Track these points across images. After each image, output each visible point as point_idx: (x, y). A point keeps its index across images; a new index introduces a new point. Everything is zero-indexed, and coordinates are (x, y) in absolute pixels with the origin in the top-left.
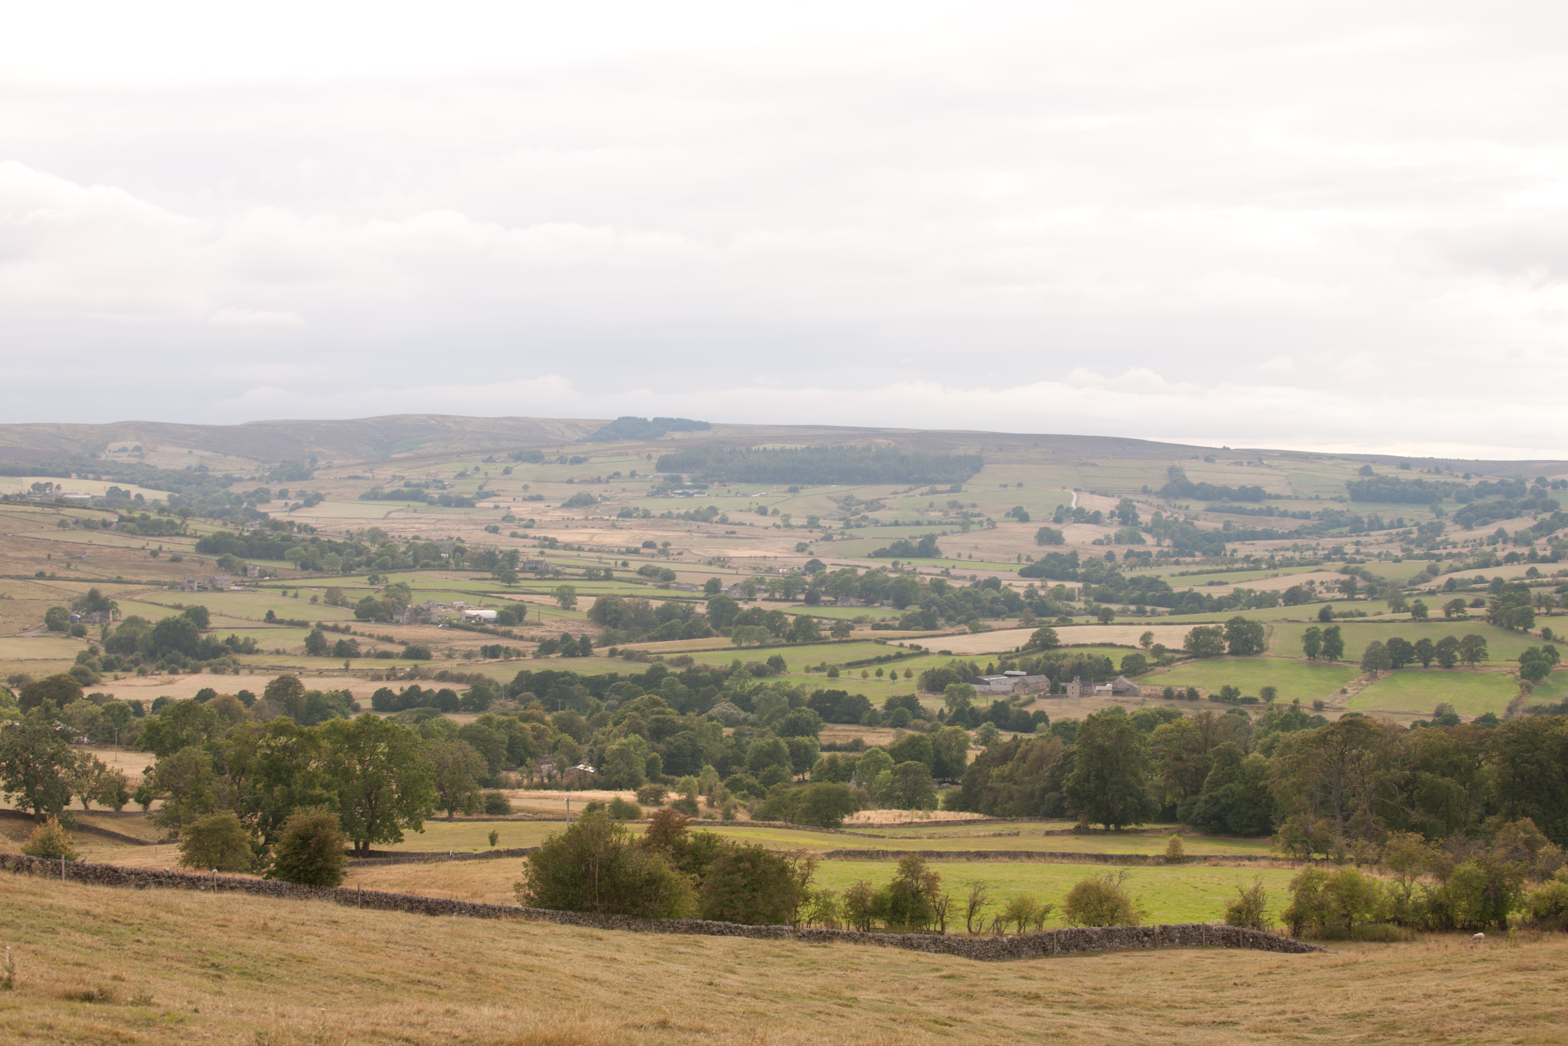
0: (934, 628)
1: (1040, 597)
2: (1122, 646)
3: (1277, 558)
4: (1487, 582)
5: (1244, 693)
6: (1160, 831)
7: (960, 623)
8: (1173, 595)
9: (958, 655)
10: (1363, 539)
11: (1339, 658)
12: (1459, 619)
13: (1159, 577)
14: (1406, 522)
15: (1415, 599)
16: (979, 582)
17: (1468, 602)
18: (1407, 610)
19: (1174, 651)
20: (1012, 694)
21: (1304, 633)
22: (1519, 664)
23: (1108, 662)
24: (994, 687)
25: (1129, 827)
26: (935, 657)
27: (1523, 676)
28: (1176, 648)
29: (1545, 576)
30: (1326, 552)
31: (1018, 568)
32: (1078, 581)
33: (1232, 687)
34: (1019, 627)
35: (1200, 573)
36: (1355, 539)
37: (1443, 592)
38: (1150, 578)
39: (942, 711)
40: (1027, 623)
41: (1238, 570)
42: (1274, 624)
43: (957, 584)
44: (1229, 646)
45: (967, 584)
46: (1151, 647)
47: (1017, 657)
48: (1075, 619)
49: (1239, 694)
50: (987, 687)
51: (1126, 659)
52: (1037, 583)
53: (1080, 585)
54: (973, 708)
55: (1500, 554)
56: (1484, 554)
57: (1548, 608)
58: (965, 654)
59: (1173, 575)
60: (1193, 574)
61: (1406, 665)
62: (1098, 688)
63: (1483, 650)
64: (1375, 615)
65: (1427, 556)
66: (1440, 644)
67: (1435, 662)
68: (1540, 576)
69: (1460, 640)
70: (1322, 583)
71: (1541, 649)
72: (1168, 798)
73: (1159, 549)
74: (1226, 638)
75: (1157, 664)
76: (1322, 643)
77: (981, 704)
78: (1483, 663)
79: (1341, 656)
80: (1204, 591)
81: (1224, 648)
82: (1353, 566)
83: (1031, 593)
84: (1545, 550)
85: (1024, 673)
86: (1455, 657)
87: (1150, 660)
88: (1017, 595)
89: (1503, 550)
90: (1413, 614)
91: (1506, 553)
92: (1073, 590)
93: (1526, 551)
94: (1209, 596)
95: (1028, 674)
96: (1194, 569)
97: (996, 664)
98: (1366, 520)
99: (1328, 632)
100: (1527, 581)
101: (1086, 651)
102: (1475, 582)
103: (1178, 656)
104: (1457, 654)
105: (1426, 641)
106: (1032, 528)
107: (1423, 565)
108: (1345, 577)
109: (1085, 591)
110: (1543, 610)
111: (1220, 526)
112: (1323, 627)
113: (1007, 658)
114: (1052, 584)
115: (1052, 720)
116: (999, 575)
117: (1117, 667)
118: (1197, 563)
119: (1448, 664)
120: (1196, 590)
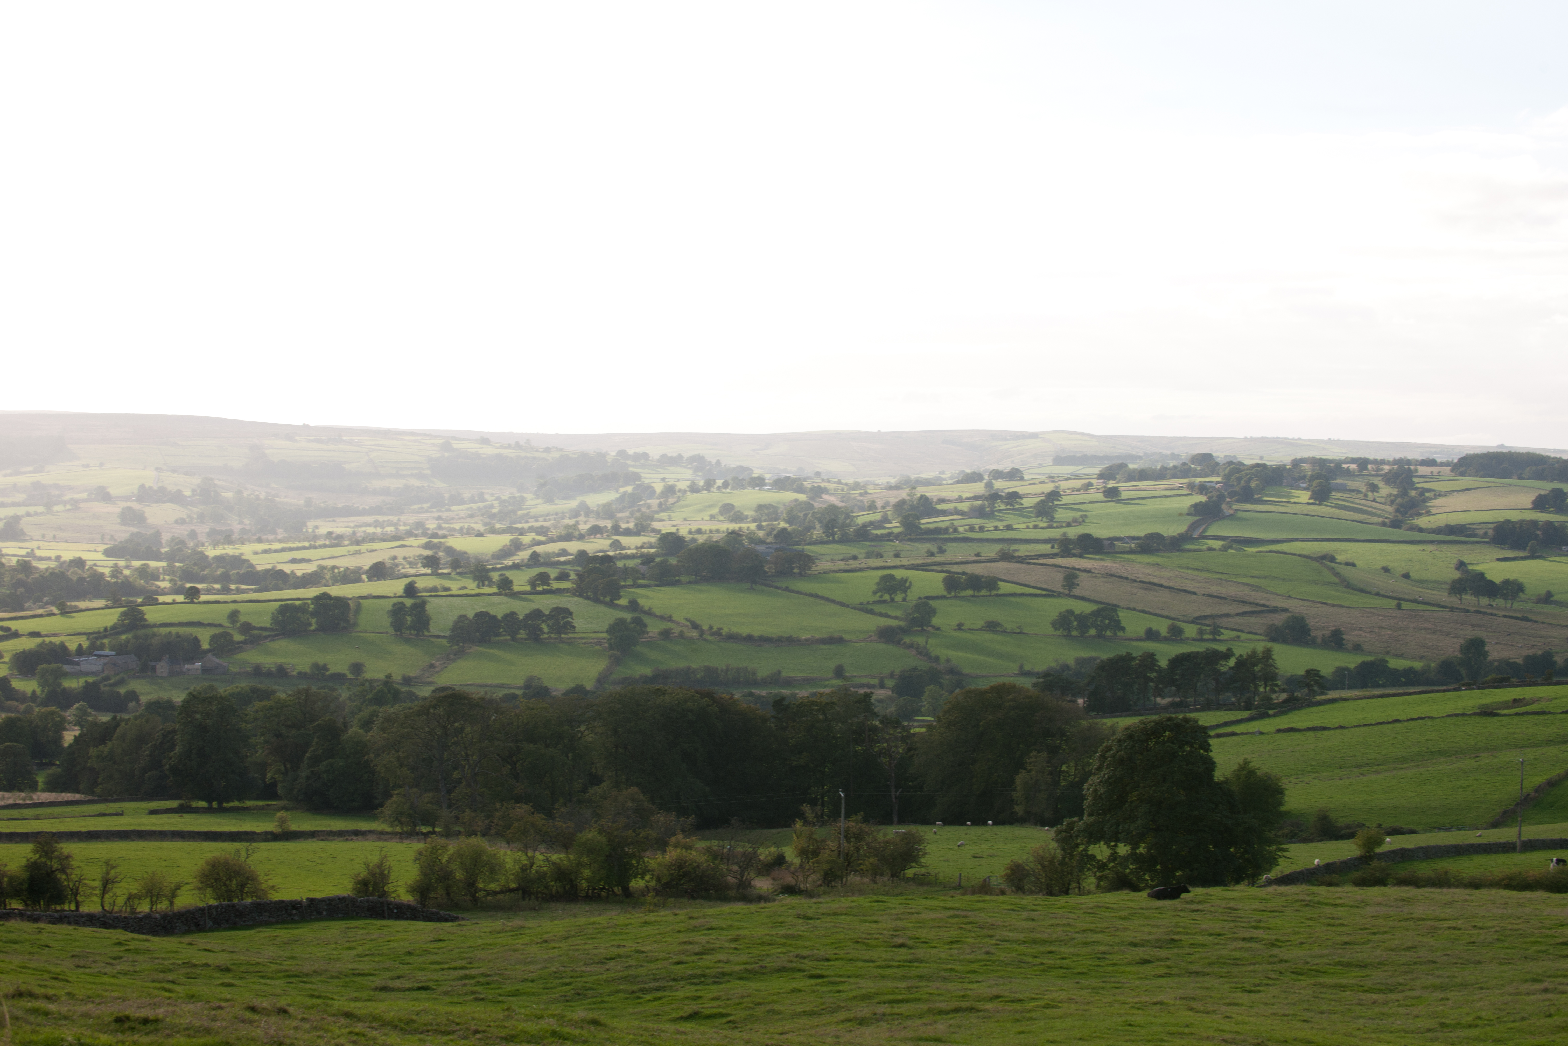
0: (22, 609)
1: (126, 577)
2: (209, 625)
3: (358, 535)
4: (571, 555)
5: (333, 669)
6: (262, 808)
7: (47, 603)
8: (258, 572)
9: (47, 636)
10: (444, 515)
11: (426, 633)
12: (545, 592)
13: (242, 554)
14: (486, 496)
15: (499, 573)
16: (65, 562)
17: (552, 576)
18: (491, 583)
19: (261, 629)
20: (104, 675)
21: (390, 607)
22: (605, 635)
23: (196, 641)
24: (84, 667)
25: (232, 804)
26: (24, 639)
27: (611, 647)
28: (263, 625)
29: (629, 549)
30: (408, 528)
31: (103, 547)
32: (161, 560)
33: (321, 663)
34: (106, 607)
35: (283, 550)
36: (436, 515)
37: (528, 566)
38: (233, 556)
39: (34, 692)
40: (114, 603)
41: (320, 547)
42: (362, 601)
43: (42, 566)
44: (317, 623)
45: (53, 565)
46: (238, 625)
47: (105, 637)
48: (161, 599)
49: (328, 670)
50: (77, 667)
51: (214, 639)
52: (122, 563)
53: (164, 564)
54: (65, 689)
55: (584, 527)
56: (567, 527)
57: (635, 579)
58: (55, 635)
59: (256, 553)
60: (276, 551)
61: (494, 639)
62: (187, 666)
63: (569, 623)
64: (460, 589)
65: (509, 530)
66: (528, 616)
67: (522, 634)
68: (624, 548)
69: (547, 612)
70: (405, 558)
71: (629, 620)
72: (269, 775)
73: (241, 527)
74: (314, 614)
75: (244, 642)
76: (409, 618)
77: (72, 684)
78: (571, 635)
79: (428, 630)
80: (288, 568)
81: (310, 625)
82: (436, 541)
83: (116, 571)
84: (628, 522)
85: (113, 653)
86: (541, 630)
87: (238, 637)
88: (103, 574)
89: (585, 523)
90: (499, 587)
91: (588, 526)
92: (157, 568)
93: (609, 524)
94: (293, 572)
95: (117, 654)
96: (277, 546)
97: (85, 644)
98: (447, 495)
99: (414, 606)
100: (611, 553)
101: (174, 630)
102: (559, 555)
103: (265, 633)
104: (544, 627)
105: (513, 614)
106: (115, 509)
107: (505, 540)
108: (429, 553)
109: (169, 571)
110: (629, 582)
111: (302, 502)
112: (409, 602)
113: (97, 638)
114: (137, 564)
115: (144, 699)
116: (85, 556)
117: (205, 646)
118: (280, 541)
119: (535, 636)
120: (280, 567)
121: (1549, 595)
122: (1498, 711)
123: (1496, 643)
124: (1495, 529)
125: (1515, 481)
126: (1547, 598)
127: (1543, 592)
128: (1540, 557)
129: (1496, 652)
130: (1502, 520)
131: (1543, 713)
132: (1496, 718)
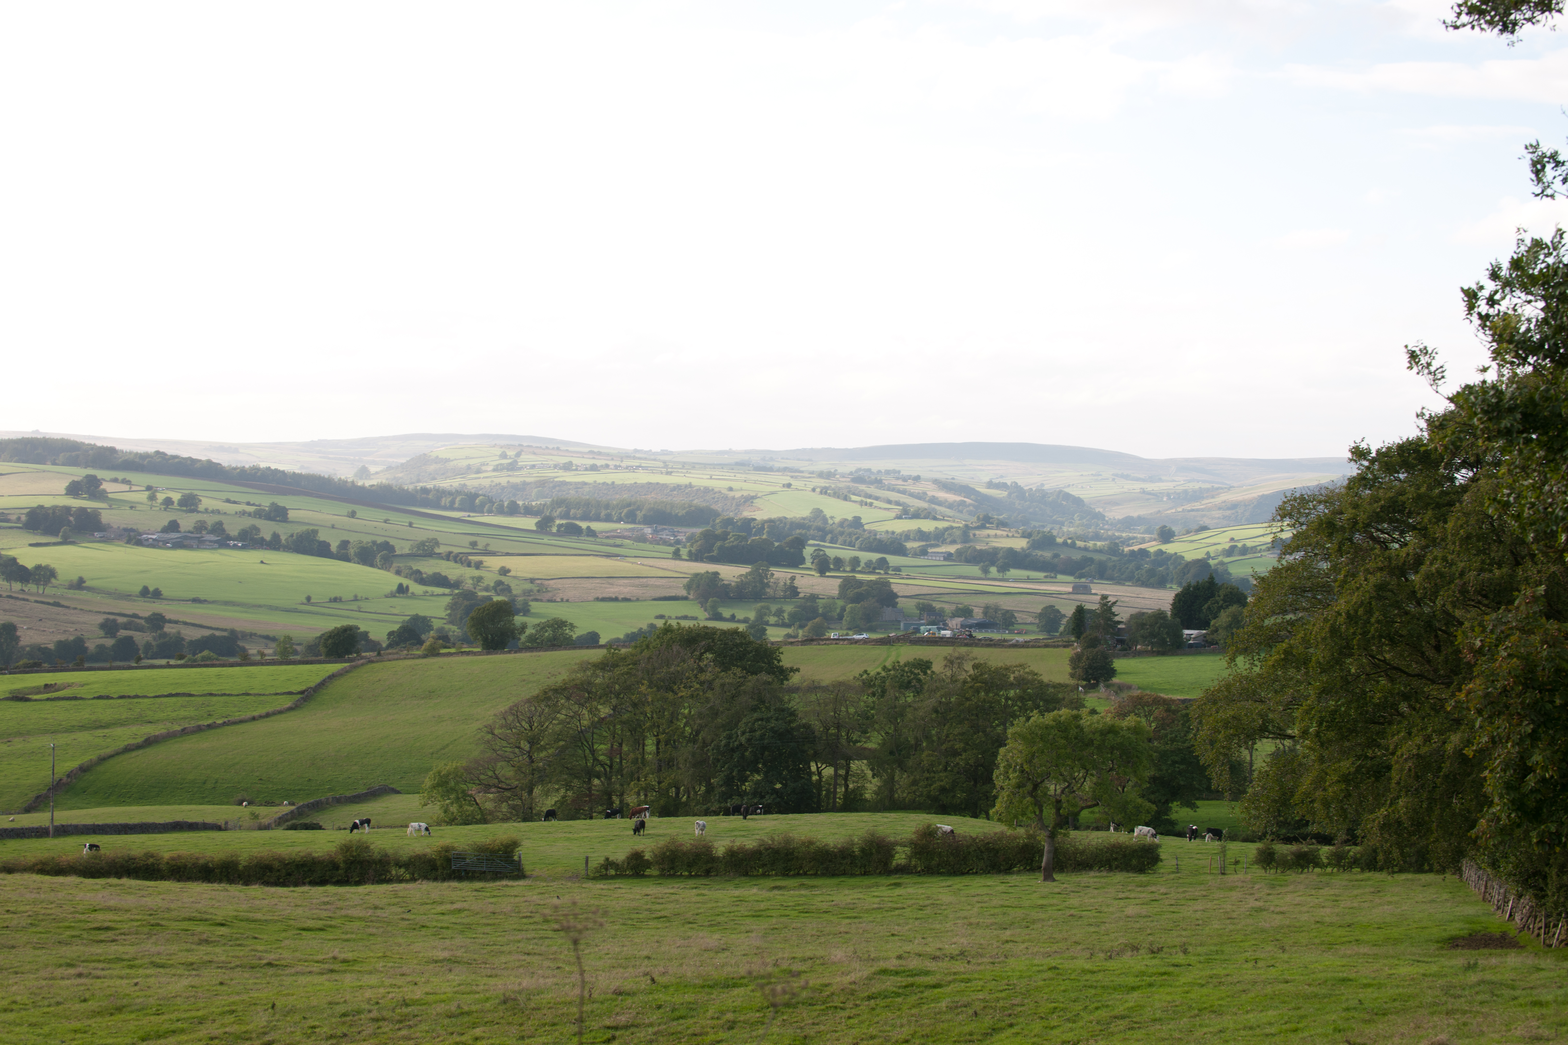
121: (81, 580)
122: (30, 696)
123: (28, 629)
124: (28, 514)
125: (48, 467)
126: (79, 584)
127: (75, 578)
128: (73, 543)
129: (28, 637)
130: (35, 505)
131: (75, 698)
132: (28, 703)
